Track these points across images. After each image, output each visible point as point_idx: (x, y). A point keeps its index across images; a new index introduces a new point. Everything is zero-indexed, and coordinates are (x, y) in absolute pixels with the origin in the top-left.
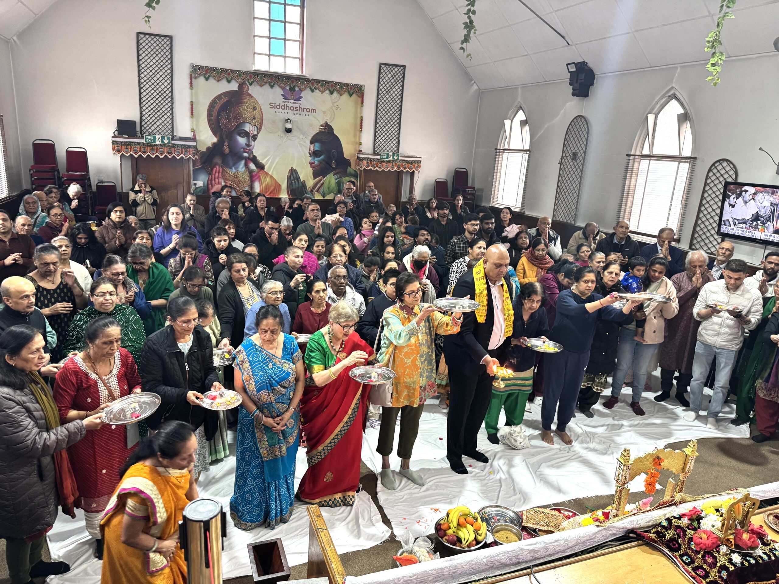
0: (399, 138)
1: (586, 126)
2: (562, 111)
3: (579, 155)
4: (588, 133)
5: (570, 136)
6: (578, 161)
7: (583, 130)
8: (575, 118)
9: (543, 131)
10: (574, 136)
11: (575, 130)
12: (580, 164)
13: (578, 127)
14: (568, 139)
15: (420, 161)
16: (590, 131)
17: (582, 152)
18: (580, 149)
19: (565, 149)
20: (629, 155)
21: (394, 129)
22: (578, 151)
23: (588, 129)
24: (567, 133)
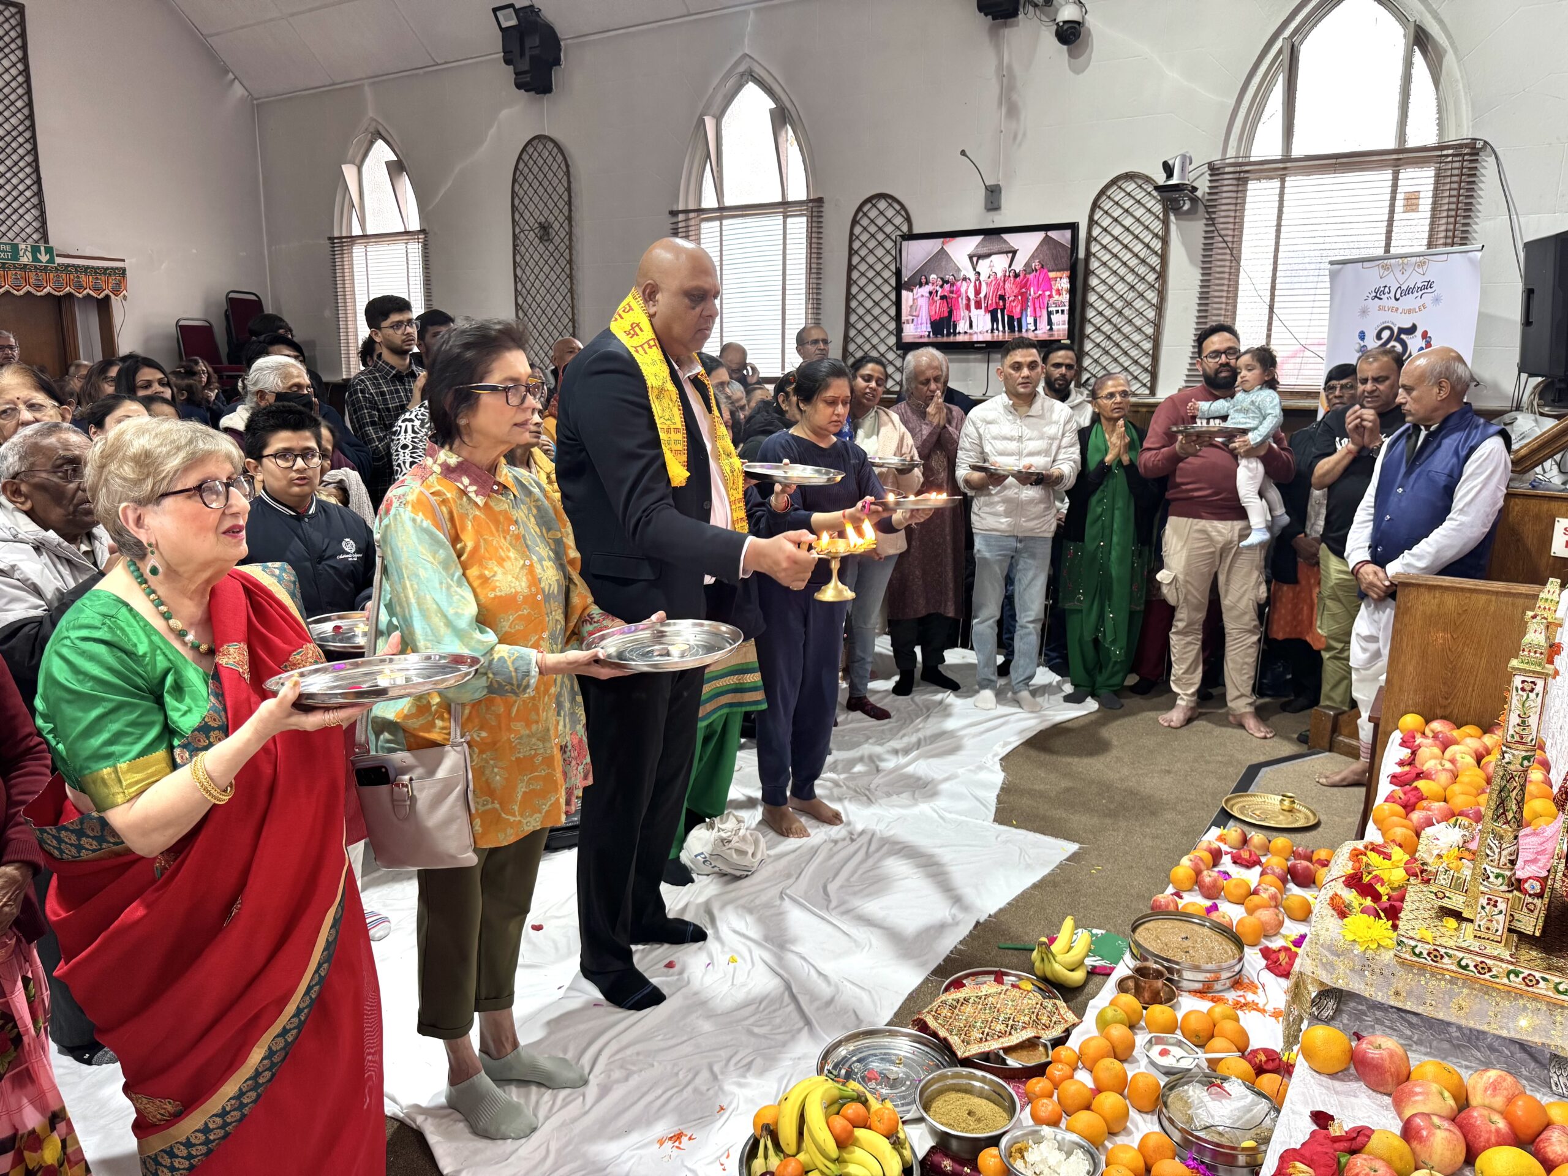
0: (41, 206)
1: (560, 158)
2: (493, 131)
3: (556, 226)
4: (568, 173)
5: (526, 185)
6: (557, 240)
7: (555, 167)
8: (529, 142)
9: (449, 184)
10: (536, 184)
11: (535, 170)
12: (562, 247)
13: (540, 162)
14: (521, 193)
15: (124, 270)
16: (572, 170)
17: (561, 218)
18: (556, 212)
19: (517, 217)
20: (674, 213)
21: (22, 178)
22: (551, 219)
23: (567, 166)
24: (514, 181)
